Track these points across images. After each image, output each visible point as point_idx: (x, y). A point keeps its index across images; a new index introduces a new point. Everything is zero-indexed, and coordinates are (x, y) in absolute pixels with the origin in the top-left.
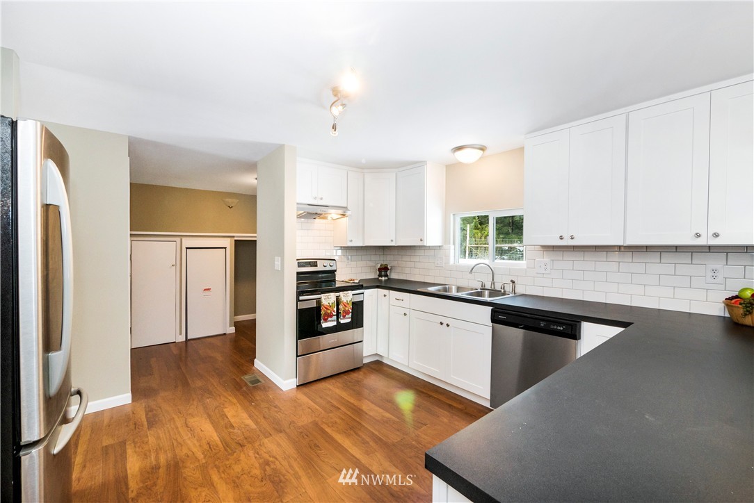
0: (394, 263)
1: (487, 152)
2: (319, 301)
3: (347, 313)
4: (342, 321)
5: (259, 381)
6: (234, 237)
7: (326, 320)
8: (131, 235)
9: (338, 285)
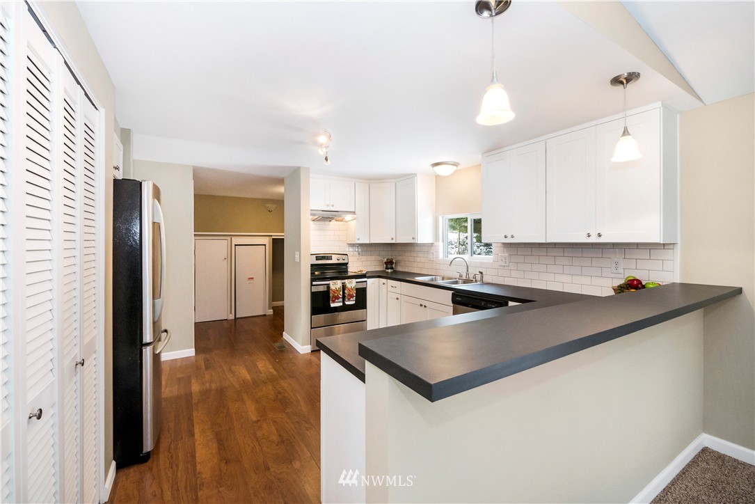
0: (399, 258)
1: (459, 168)
2: (328, 286)
3: (352, 296)
4: (347, 303)
5: (284, 347)
6: (271, 236)
7: (334, 302)
8: (195, 235)
9: (350, 274)
